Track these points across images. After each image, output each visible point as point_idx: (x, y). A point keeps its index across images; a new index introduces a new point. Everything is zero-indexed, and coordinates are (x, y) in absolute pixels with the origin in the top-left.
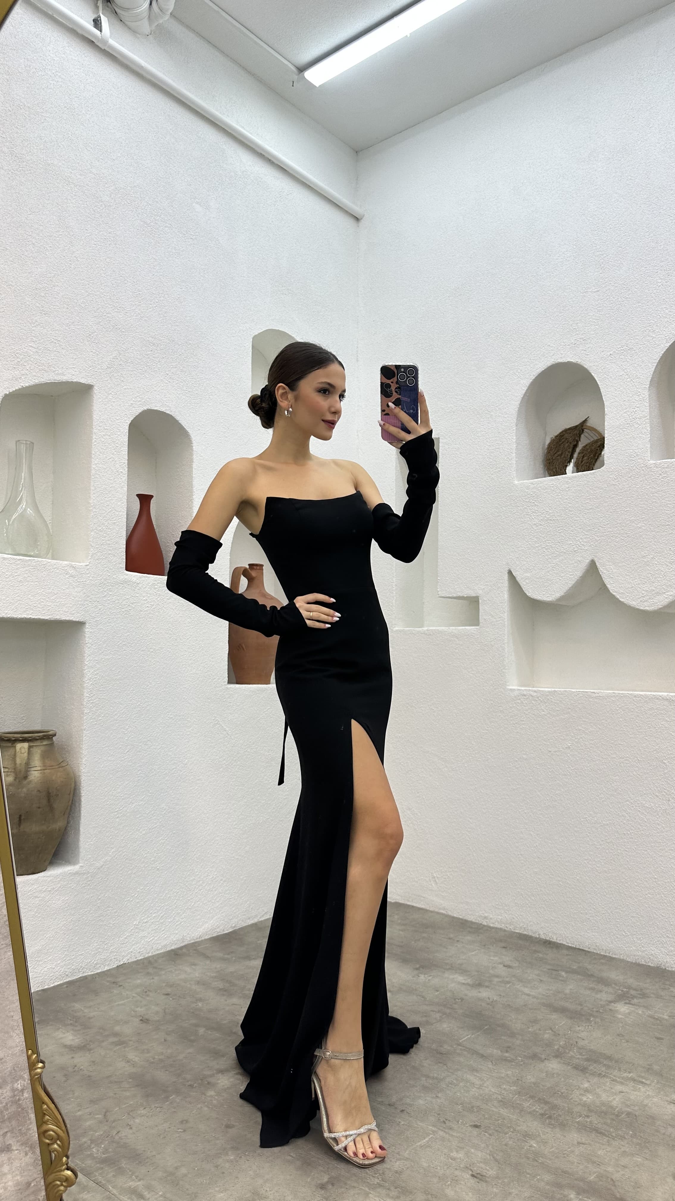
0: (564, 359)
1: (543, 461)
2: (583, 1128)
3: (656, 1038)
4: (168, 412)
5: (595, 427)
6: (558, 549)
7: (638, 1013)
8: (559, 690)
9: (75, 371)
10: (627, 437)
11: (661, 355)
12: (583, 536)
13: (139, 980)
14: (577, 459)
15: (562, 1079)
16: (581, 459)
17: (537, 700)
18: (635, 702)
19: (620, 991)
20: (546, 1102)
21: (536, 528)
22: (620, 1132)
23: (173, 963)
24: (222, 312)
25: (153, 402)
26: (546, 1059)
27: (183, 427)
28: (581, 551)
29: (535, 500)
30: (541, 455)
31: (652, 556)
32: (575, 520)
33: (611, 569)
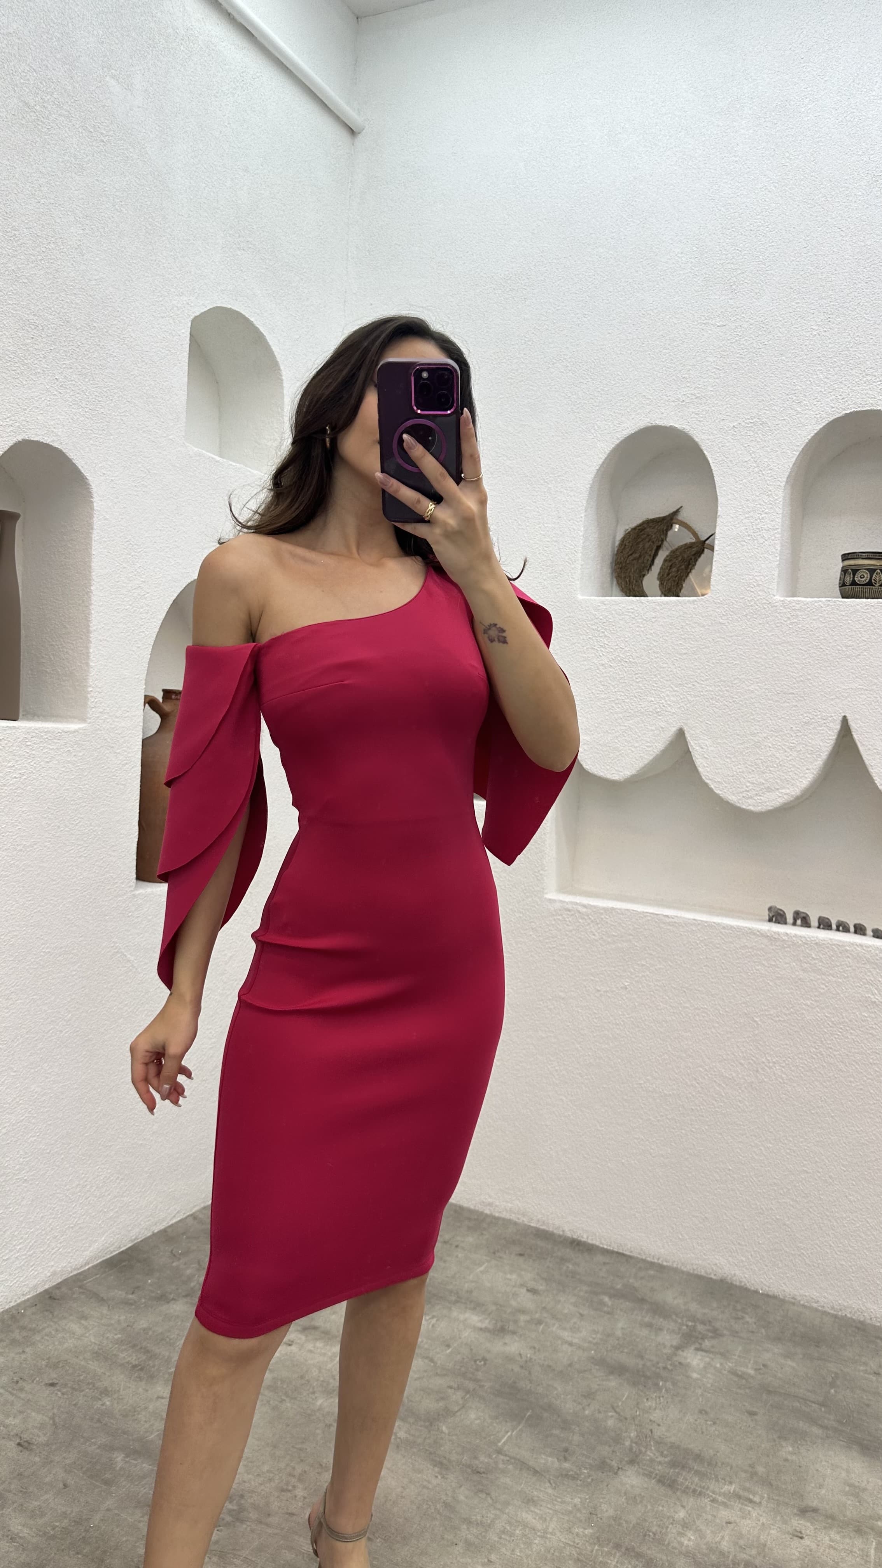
0: (665, 421)
1: (612, 565)
3: (746, 1411)
4: (56, 445)
5: (688, 523)
6: (632, 705)
7: (716, 1368)
8: (620, 906)
10: (746, 555)
11: (807, 441)
12: (671, 691)
14: (661, 568)
15: (649, 1506)
16: (667, 571)
17: (588, 920)
19: (685, 1327)
21: (604, 672)
25: (32, 426)
26: (619, 1468)
27: (79, 470)
28: (665, 714)
29: (606, 629)
30: (610, 553)
31: (765, 735)
32: (661, 667)
33: (706, 746)
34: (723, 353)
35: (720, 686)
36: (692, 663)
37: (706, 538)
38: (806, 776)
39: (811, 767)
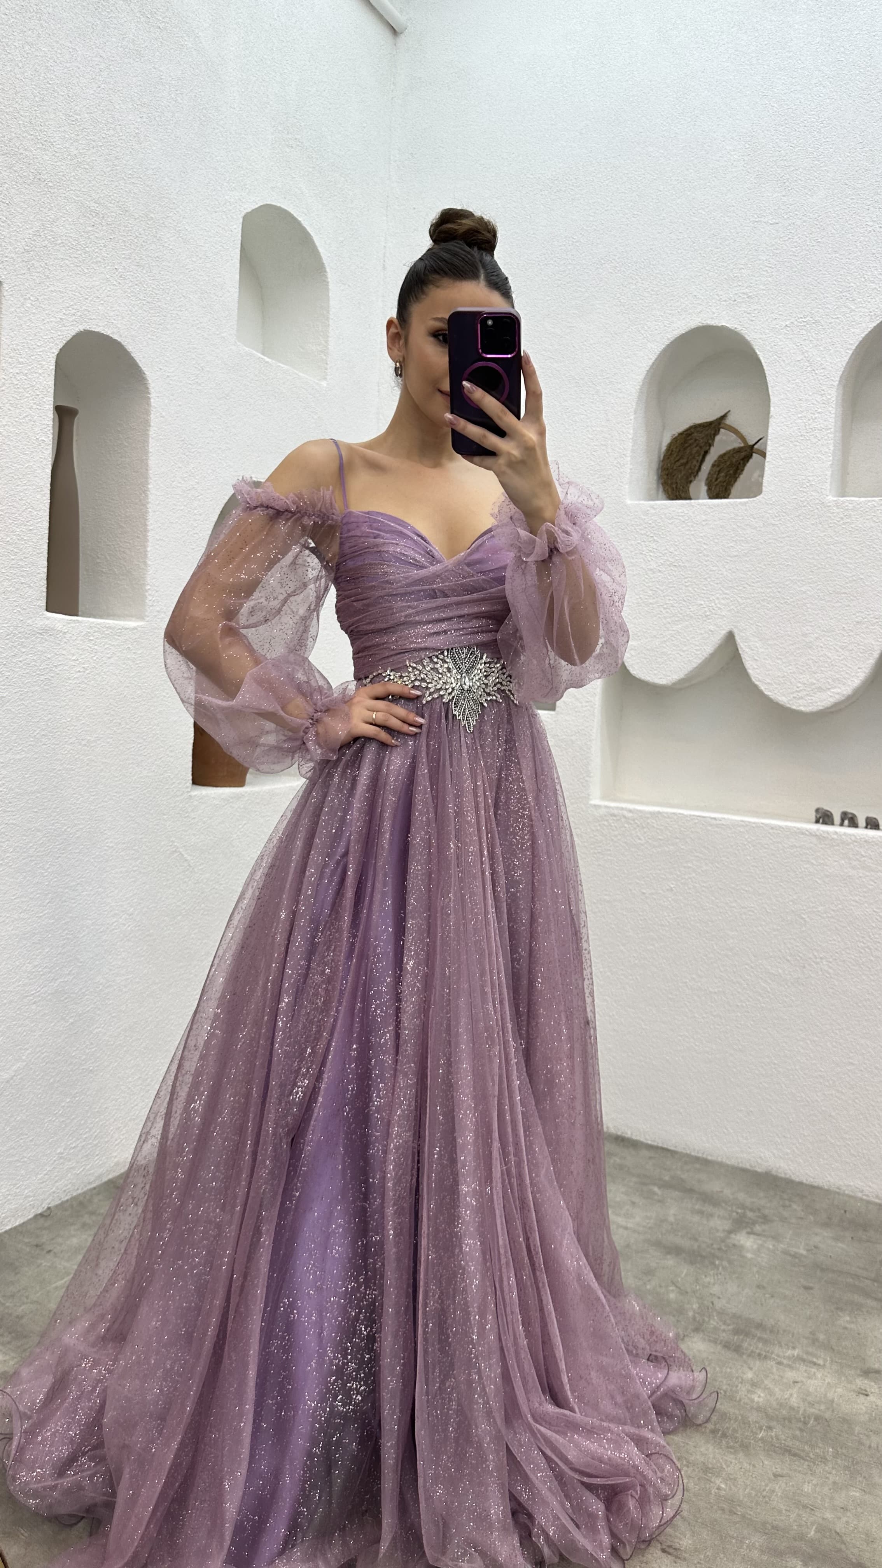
0: (716, 321)
1: (658, 471)
2: (770, 1448)
3: (802, 1286)
4: (115, 337)
5: (736, 427)
6: (681, 610)
7: (769, 1249)
8: (665, 810)
10: (799, 455)
11: (861, 339)
12: (721, 594)
14: (709, 473)
16: (715, 476)
17: (631, 823)
22: (818, 1451)
25: (93, 317)
27: (137, 365)
28: (718, 617)
29: (655, 534)
30: (656, 460)
31: (817, 635)
32: (711, 571)
33: (757, 647)
34: (775, 251)
35: (771, 587)
36: (743, 565)
37: (754, 443)
38: (858, 675)
39: (863, 666)
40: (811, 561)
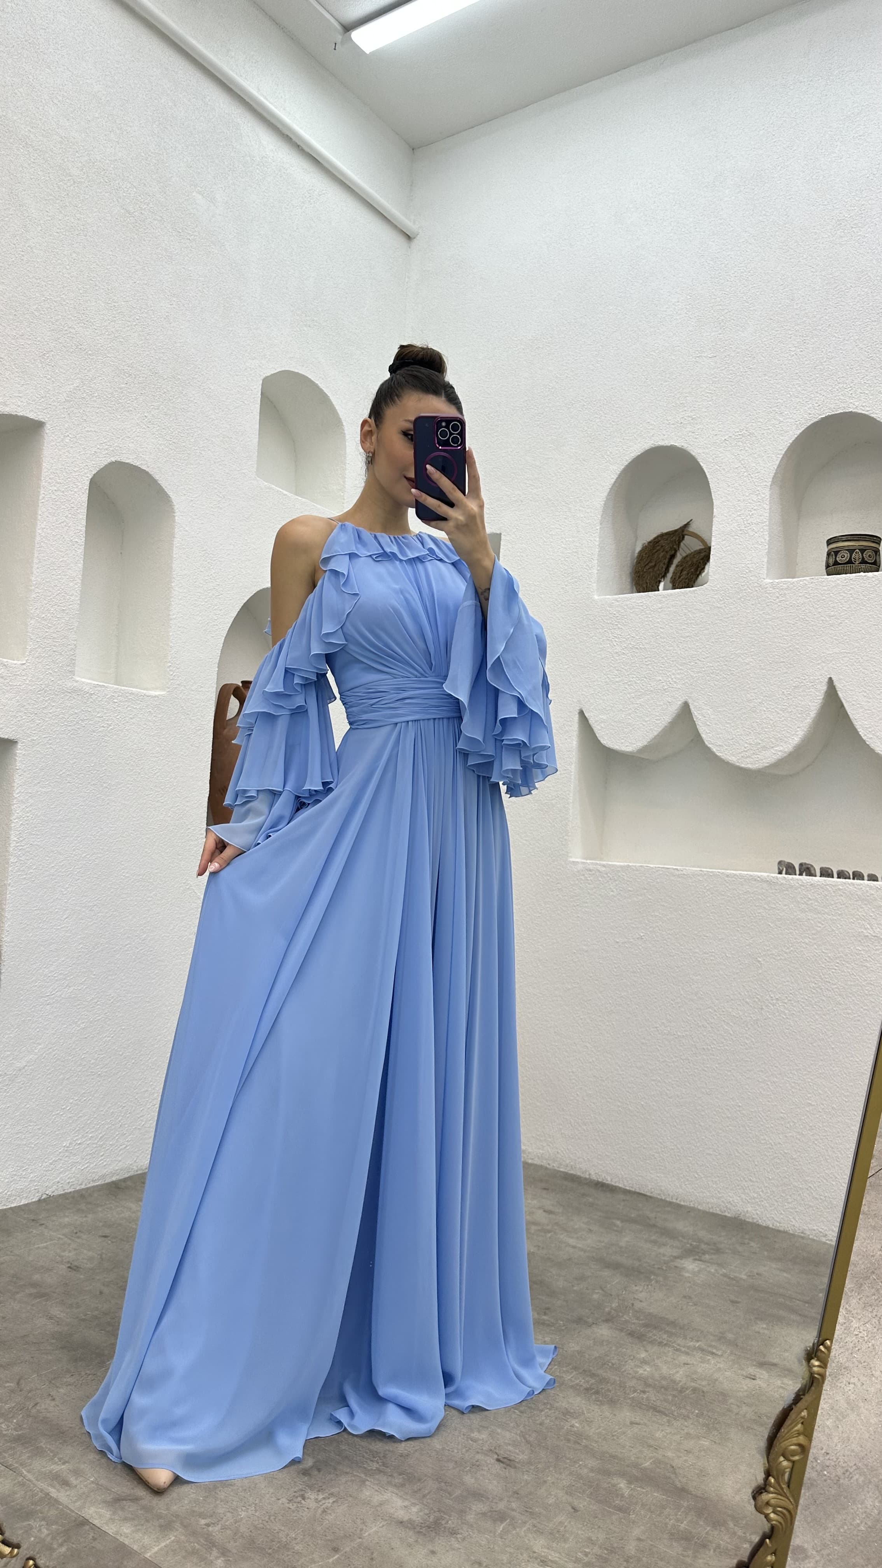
0: (666, 442)
1: (630, 573)
2: (637, 1405)
3: (730, 1300)
4: (143, 467)
5: (699, 534)
6: (643, 685)
7: (709, 1272)
8: (634, 864)
9: (22, 402)
10: (739, 547)
11: (789, 445)
12: (676, 670)
13: (69, 1218)
14: (674, 573)
15: (614, 1348)
16: (679, 573)
17: (604, 877)
18: (727, 882)
19: (688, 1245)
20: (593, 1374)
21: (617, 658)
22: (683, 1411)
23: (114, 1198)
24: (224, 341)
25: (124, 452)
26: (593, 1323)
27: (163, 490)
28: (672, 689)
29: (620, 622)
30: (629, 565)
31: (760, 701)
33: (708, 714)
35: (719, 662)
36: (694, 644)
38: (797, 733)
39: (801, 725)
40: (753, 636)
